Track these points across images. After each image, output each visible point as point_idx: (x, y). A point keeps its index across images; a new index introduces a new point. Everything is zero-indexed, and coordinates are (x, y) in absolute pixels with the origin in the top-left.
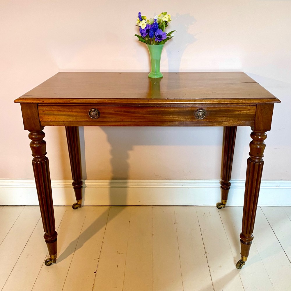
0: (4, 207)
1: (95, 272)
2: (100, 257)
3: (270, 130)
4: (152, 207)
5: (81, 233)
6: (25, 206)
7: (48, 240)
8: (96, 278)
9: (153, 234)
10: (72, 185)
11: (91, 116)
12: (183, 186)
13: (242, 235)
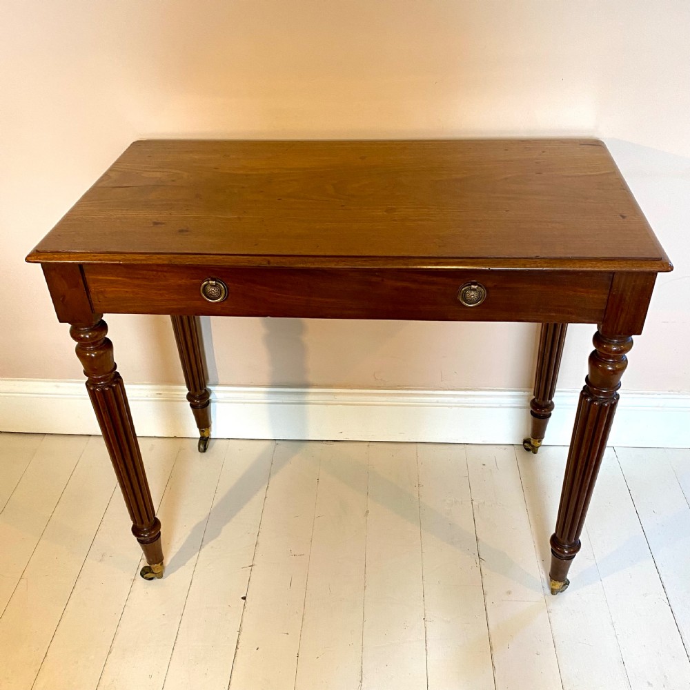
0: (46, 437)
1: (244, 598)
2: (255, 563)
3: (640, 334)
4: (367, 444)
5: (214, 504)
6: (90, 435)
7: (142, 538)
8: (245, 610)
9: (368, 512)
10: (186, 399)
11: (208, 298)
12: (438, 402)
13: (554, 540)
